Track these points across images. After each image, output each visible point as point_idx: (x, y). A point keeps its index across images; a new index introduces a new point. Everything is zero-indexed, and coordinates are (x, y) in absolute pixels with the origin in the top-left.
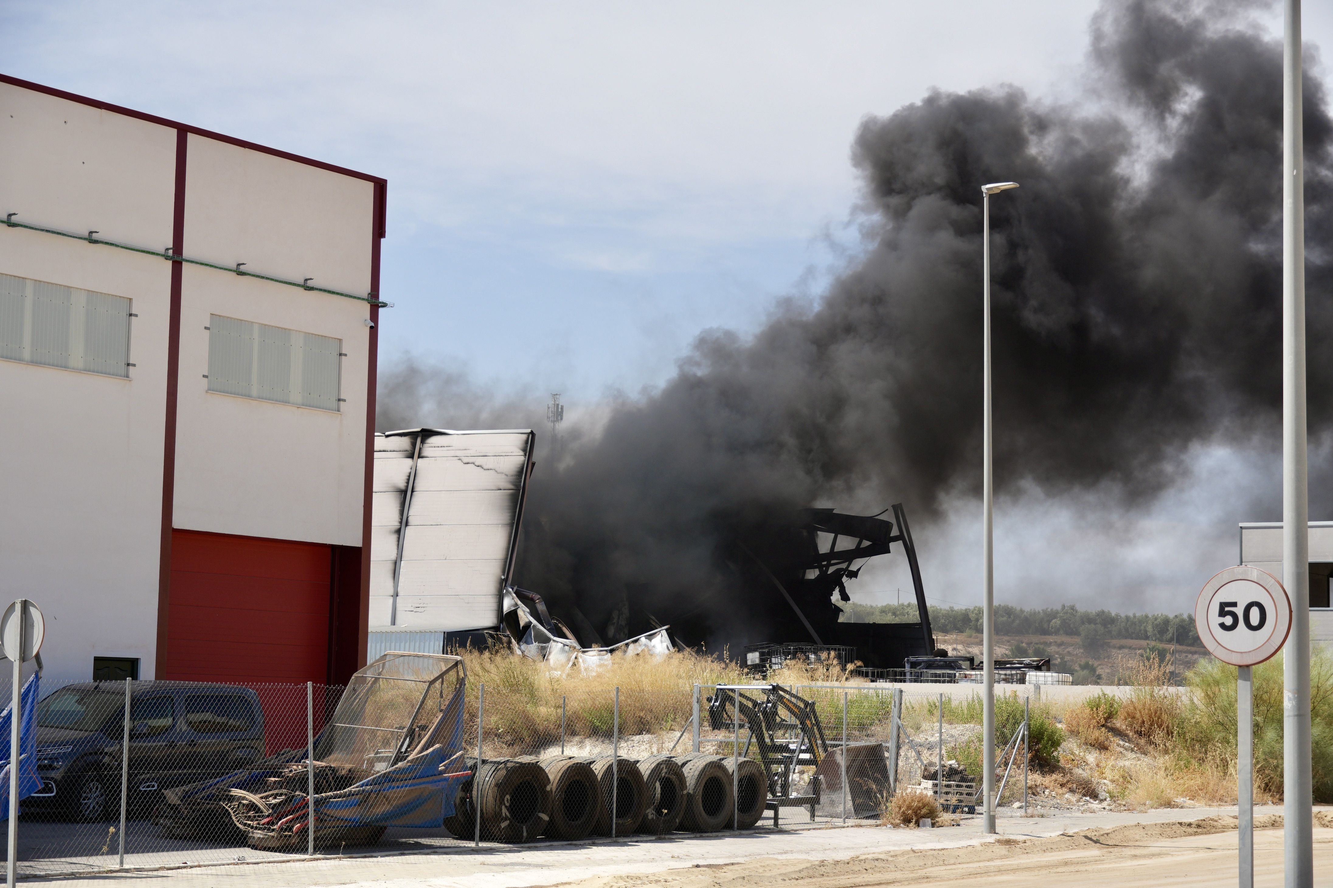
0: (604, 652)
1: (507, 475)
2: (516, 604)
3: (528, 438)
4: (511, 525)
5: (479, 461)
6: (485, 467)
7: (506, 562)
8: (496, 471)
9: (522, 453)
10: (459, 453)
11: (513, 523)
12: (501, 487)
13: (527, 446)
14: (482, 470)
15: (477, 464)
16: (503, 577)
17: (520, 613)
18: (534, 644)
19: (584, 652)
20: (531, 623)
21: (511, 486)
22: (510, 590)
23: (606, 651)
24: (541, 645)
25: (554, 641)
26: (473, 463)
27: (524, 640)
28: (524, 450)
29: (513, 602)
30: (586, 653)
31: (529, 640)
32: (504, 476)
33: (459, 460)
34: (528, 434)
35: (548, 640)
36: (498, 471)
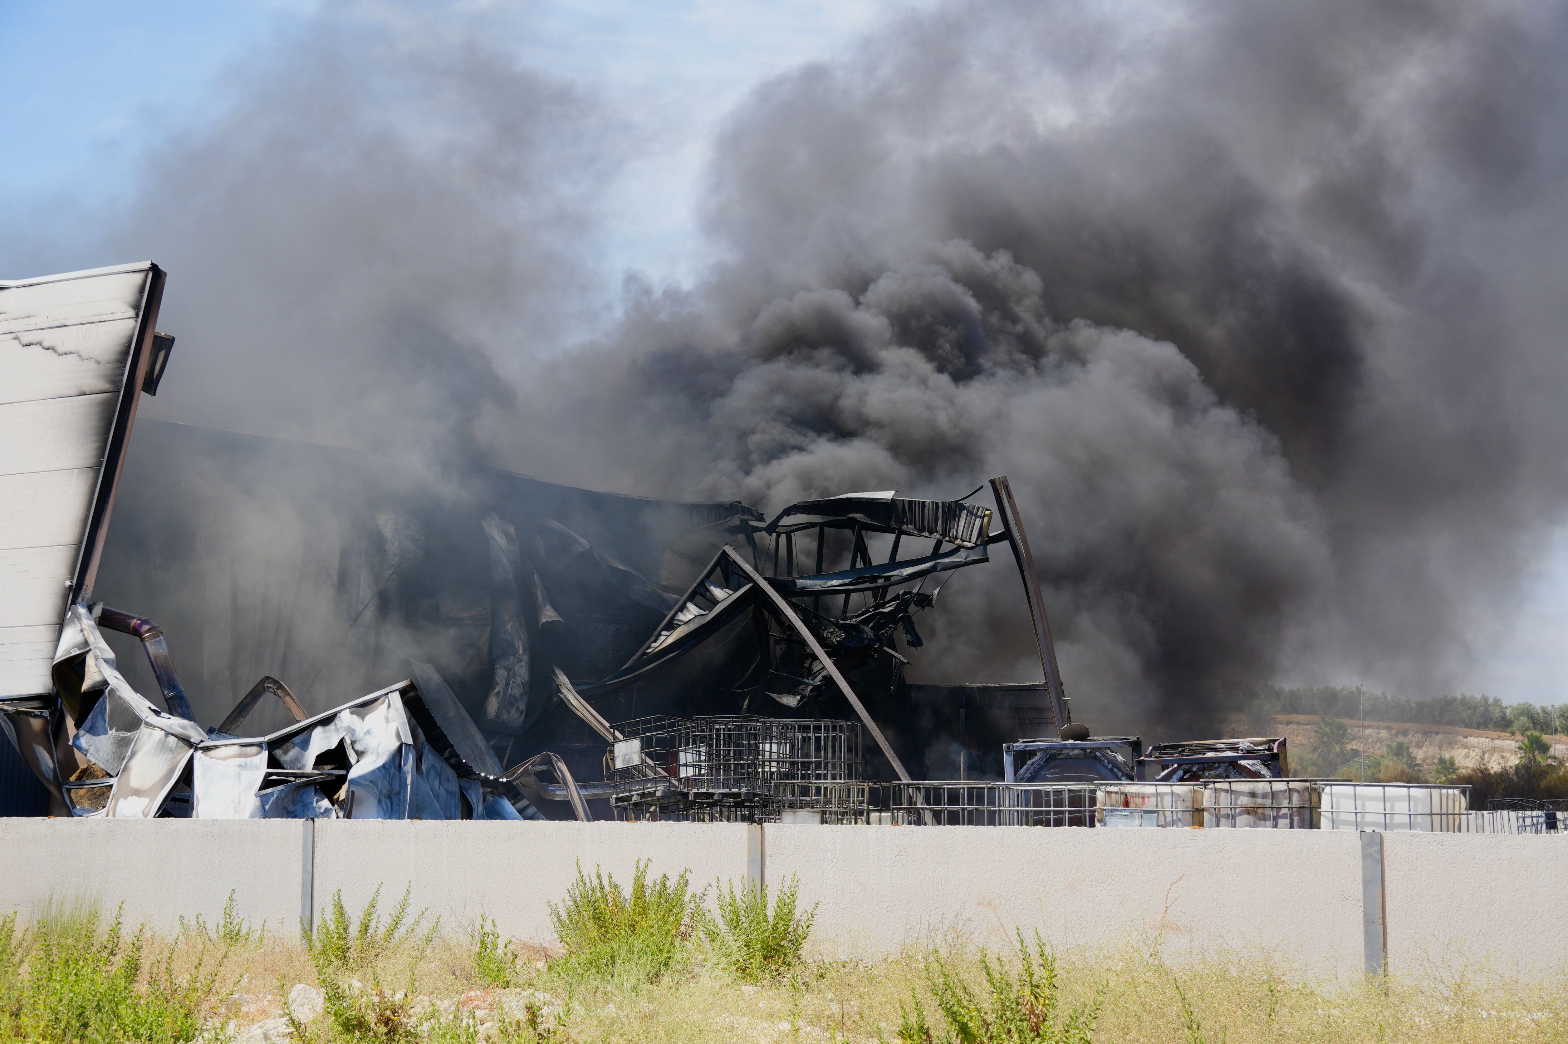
0: (254, 749)
1: (98, 362)
2: (86, 643)
3: (145, 281)
4: (96, 468)
5: (50, 338)
6: (61, 349)
7: (78, 550)
8: (80, 356)
9: (131, 313)
10: (15, 326)
11: (101, 463)
12: (87, 389)
13: (142, 297)
14: (55, 356)
15: (46, 344)
16: (68, 583)
17: (90, 661)
18: (110, 732)
19: (206, 749)
20: (105, 683)
21: (106, 386)
22: (82, 611)
23: (259, 745)
24: (122, 734)
25: (148, 724)
26: (39, 344)
27: (88, 723)
28: (136, 307)
29: (79, 638)
30: (212, 753)
31: (100, 723)
32: (92, 365)
33: (15, 338)
34: (146, 271)
35: (133, 723)
36: (84, 355)
